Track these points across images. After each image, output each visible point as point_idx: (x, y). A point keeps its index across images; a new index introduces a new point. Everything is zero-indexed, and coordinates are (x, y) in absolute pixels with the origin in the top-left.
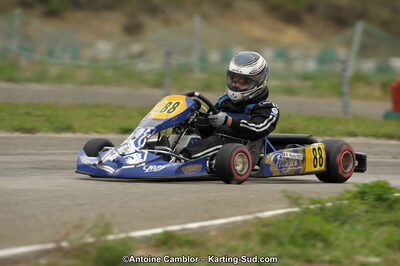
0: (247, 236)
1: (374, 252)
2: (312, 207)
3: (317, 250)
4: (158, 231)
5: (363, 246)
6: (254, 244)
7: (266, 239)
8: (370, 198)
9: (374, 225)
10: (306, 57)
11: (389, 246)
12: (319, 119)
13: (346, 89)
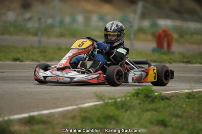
0: (74, 118)
1: (142, 126)
2: (110, 101)
4: (26, 115)
5: (137, 123)
6: (77, 122)
7: (84, 120)
9: (143, 111)
11: (151, 123)
13: (132, 36)
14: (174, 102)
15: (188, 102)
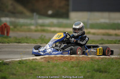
14: (11, 66)
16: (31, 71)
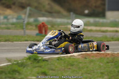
1: (33, 75)
2: (15, 62)
3: (16, 75)
8: (32, 59)
9: (33, 67)
10: (13, 18)
11: (38, 73)
12: (17, 36)
13: (24, 27)
14: (50, 62)
15: (58, 62)
16: (69, 67)
